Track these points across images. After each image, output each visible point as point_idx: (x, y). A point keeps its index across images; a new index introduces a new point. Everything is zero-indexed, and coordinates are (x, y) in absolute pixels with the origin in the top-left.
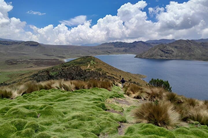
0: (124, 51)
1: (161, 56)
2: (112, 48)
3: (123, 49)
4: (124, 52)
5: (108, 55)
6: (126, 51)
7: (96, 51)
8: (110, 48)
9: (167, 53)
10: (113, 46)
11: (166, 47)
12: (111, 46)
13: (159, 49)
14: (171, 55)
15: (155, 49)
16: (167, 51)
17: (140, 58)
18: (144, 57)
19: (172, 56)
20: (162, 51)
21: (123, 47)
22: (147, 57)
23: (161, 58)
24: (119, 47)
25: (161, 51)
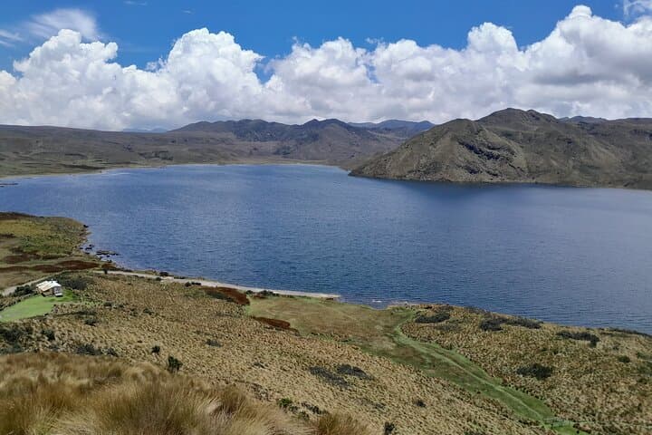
0: (277, 153)
1: (472, 172)
2: (227, 139)
3: (271, 145)
4: (280, 157)
5: (220, 164)
6: (285, 153)
7: (163, 148)
8: (223, 141)
9: (490, 156)
10: (231, 136)
11: (481, 134)
12: (224, 135)
13: (454, 138)
14: (506, 167)
15: (436, 139)
16: (489, 148)
17: (375, 177)
18: (394, 173)
19: (511, 170)
20: (471, 148)
21: (272, 138)
22: (410, 172)
23: (473, 177)
24: (256, 139)
25: (465, 150)
